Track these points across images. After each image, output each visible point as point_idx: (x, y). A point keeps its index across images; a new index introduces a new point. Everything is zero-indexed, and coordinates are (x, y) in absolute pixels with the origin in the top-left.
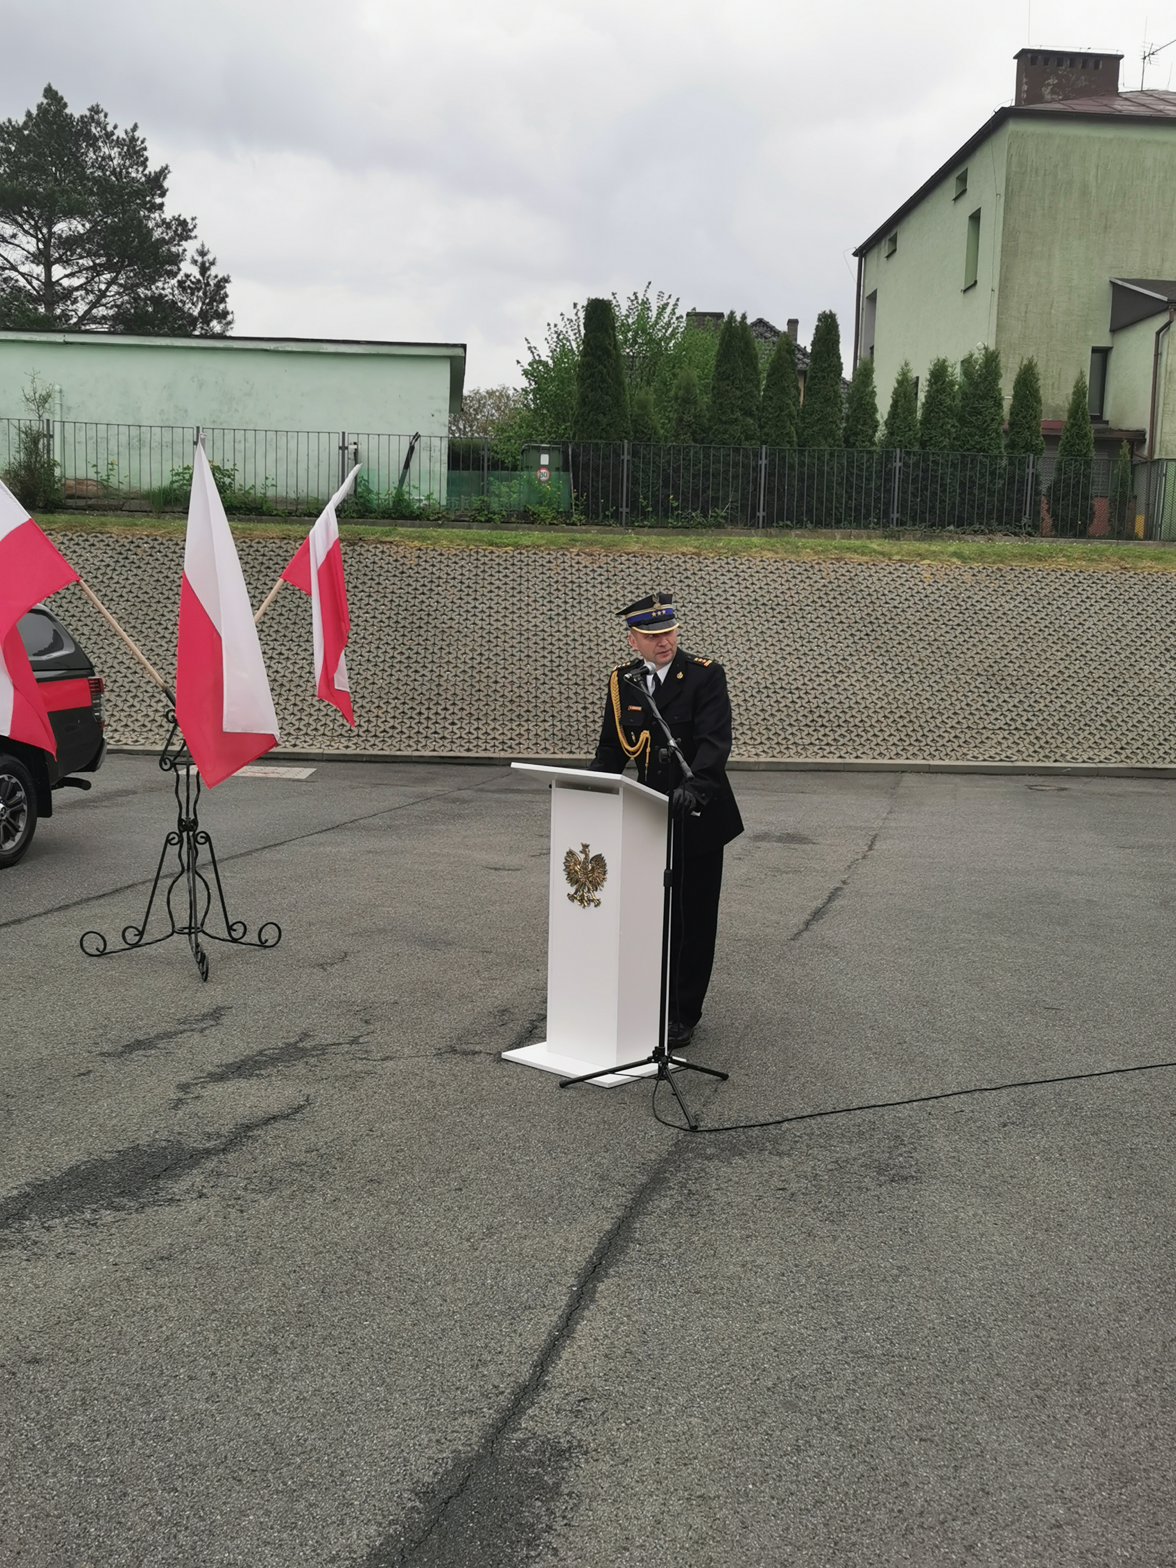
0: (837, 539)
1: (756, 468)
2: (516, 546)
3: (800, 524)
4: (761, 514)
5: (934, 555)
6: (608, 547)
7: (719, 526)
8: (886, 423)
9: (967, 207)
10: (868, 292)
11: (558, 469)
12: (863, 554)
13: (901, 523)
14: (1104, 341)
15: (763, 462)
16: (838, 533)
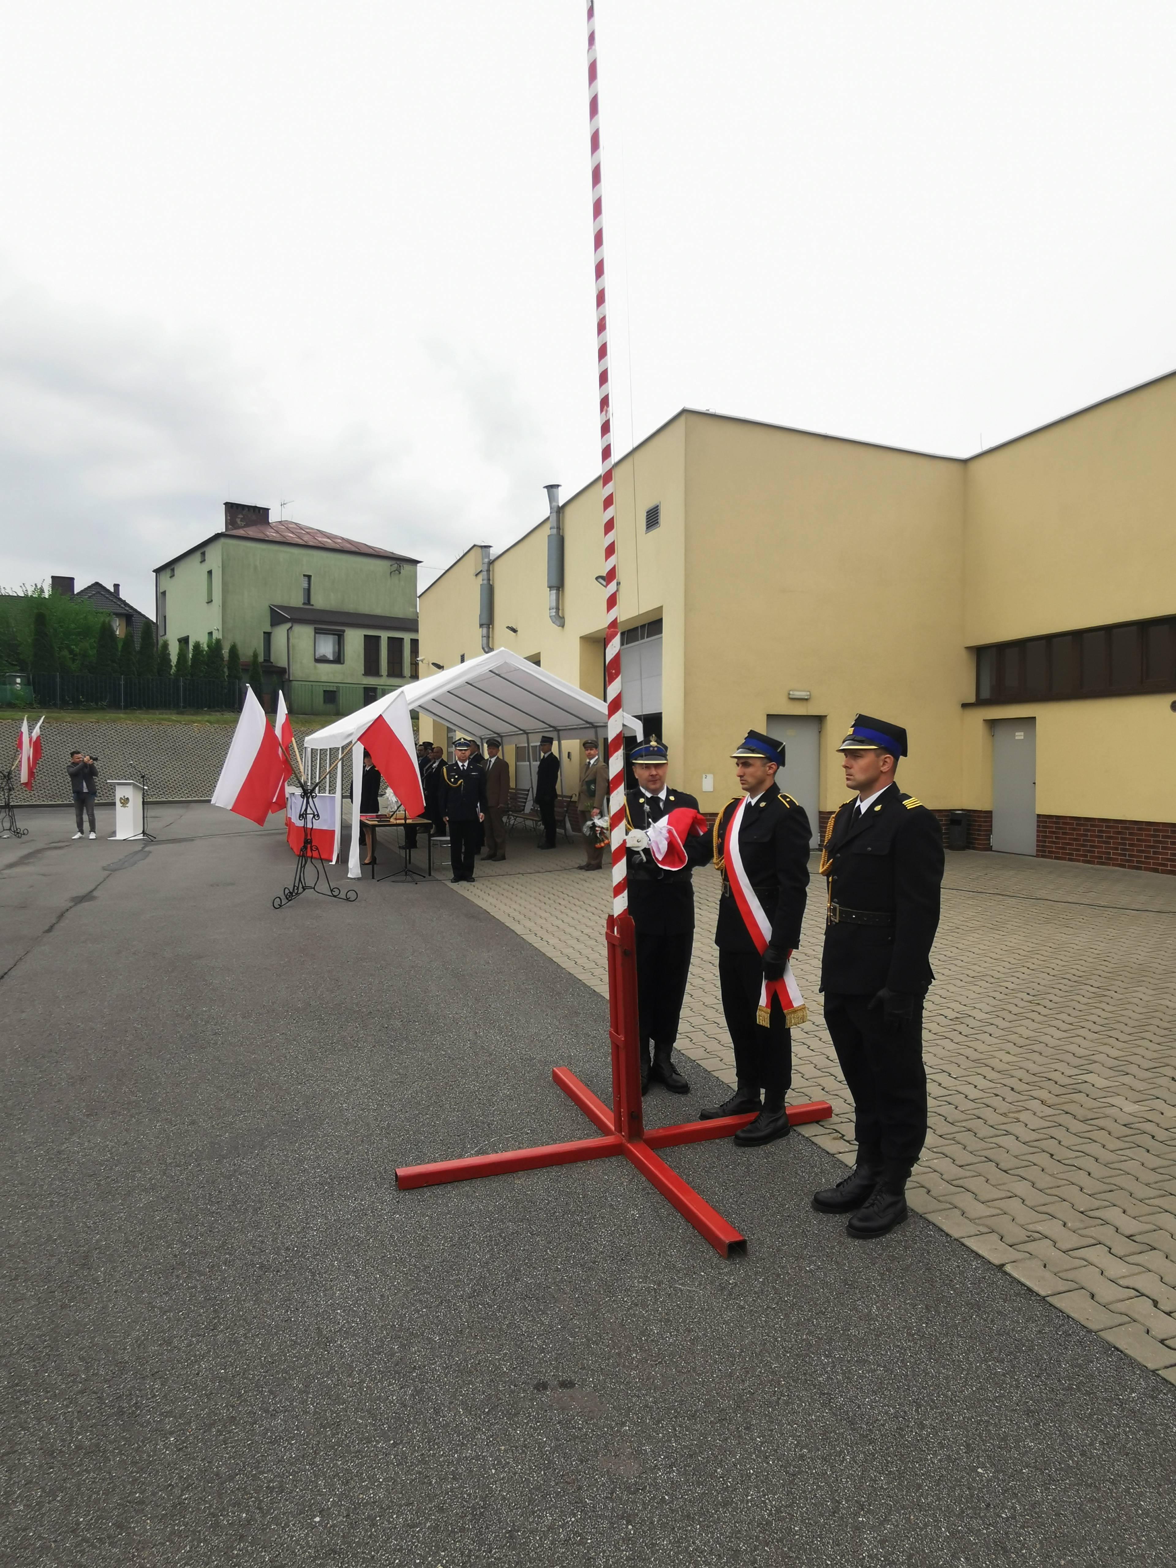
0: (157, 715)
1: (120, 685)
2: (13, 720)
3: (140, 708)
4: (122, 704)
5: (199, 722)
6: (57, 719)
7: (103, 709)
8: (175, 666)
9: (205, 567)
10: (161, 591)
11: (25, 685)
12: (169, 721)
13: (184, 707)
14: (268, 629)
15: (122, 683)
16: (157, 712)
